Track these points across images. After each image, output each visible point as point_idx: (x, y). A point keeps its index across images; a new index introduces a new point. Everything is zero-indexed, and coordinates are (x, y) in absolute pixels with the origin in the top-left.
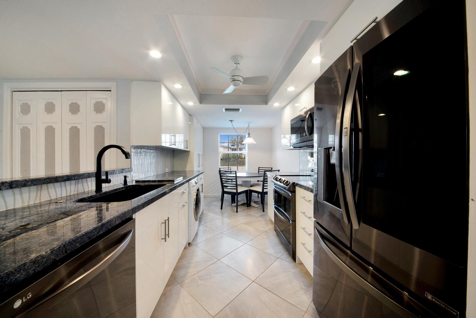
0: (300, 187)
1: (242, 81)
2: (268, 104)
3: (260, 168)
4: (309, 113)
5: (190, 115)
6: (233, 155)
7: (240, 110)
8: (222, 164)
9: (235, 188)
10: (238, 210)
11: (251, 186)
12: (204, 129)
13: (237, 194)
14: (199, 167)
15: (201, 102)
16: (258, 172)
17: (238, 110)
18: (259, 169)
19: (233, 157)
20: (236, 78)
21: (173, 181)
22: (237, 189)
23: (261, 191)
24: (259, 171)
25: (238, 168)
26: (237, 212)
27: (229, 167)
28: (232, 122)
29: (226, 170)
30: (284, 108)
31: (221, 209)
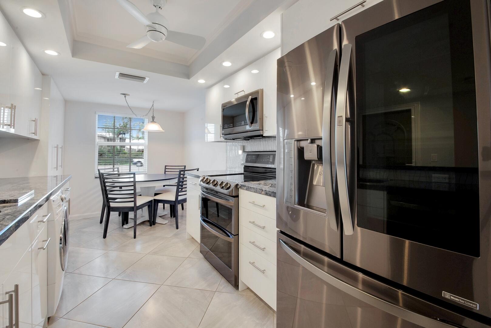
0: (247, 190)
1: (166, 33)
2: (191, 79)
3: (167, 167)
4: (250, 97)
5: (43, 74)
6: (110, 148)
7: (146, 79)
8: (101, 162)
9: (133, 199)
10: (137, 234)
11: (156, 194)
12: (67, 102)
13: (135, 208)
14: (57, 170)
15: (75, 53)
16: (165, 173)
17: (143, 79)
18: (166, 169)
19: (109, 151)
20: (157, 27)
21: (16, 201)
22: (135, 202)
23: (174, 200)
24: (165, 171)
25: (130, 168)
26: (135, 237)
27: (114, 167)
28: (125, 96)
29: (110, 171)
30: (210, 87)
31: (105, 237)
